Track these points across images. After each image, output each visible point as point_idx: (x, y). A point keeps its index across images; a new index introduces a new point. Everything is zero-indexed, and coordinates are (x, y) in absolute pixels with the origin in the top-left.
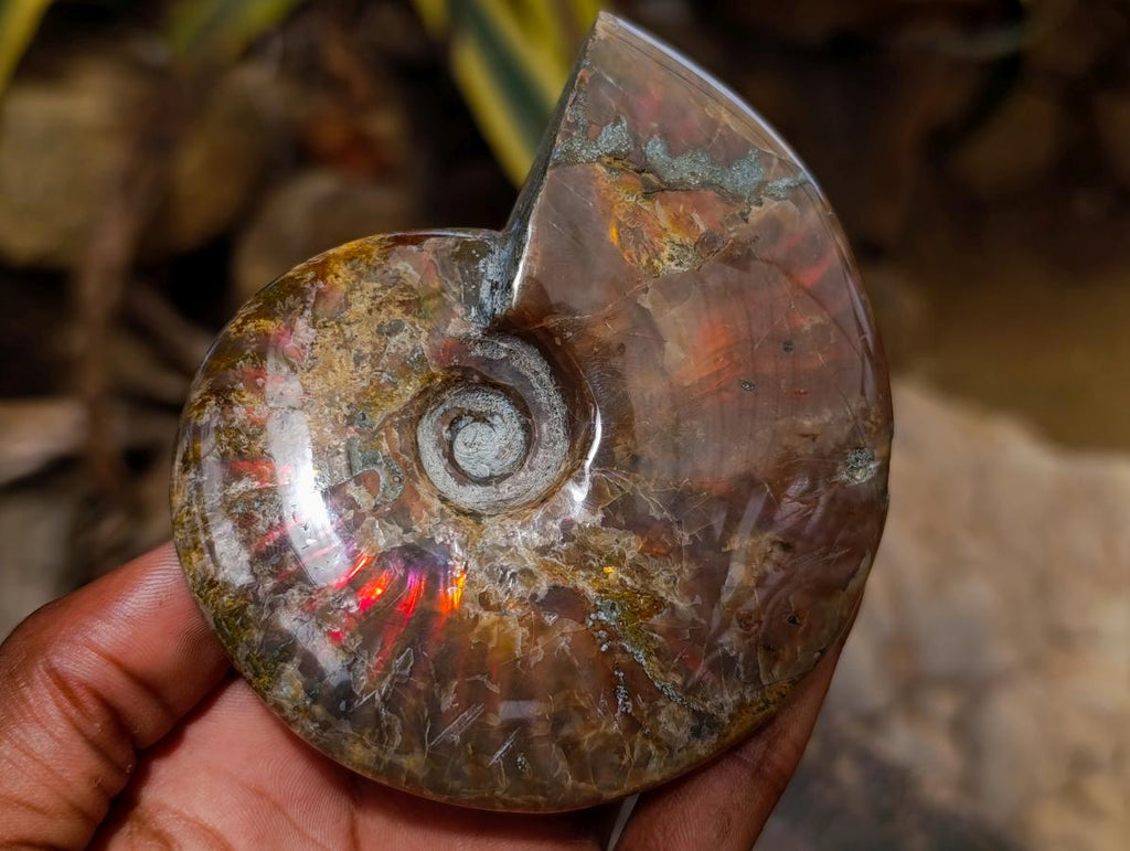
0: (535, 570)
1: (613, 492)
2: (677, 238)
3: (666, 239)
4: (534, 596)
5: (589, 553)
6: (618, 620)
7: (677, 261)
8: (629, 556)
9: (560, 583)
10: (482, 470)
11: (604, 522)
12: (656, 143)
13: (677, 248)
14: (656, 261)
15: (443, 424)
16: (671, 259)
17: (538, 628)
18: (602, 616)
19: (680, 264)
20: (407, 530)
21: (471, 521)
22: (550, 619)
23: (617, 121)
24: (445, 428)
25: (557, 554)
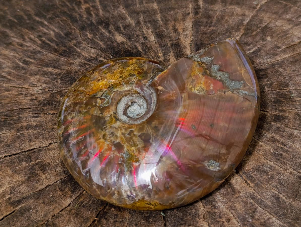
0: (118, 137)
1: (146, 131)
2: (203, 87)
3: (200, 85)
4: (114, 142)
5: (131, 140)
6: (127, 158)
7: (199, 91)
8: (139, 146)
9: (121, 143)
10: (131, 115)
11: (139, 136)
12: (217, 66)
13: (201, 89)
14: (193, 89)
15: (130, 101)
16: (198, 90)
17: (110, 149)
18: (124, 155)
19: (199, 92)
20: (101, 114)
21: (115, 120)
22: (113, 148)
23: (211, 57)
24: (130, 102)
25: (125, 137)
